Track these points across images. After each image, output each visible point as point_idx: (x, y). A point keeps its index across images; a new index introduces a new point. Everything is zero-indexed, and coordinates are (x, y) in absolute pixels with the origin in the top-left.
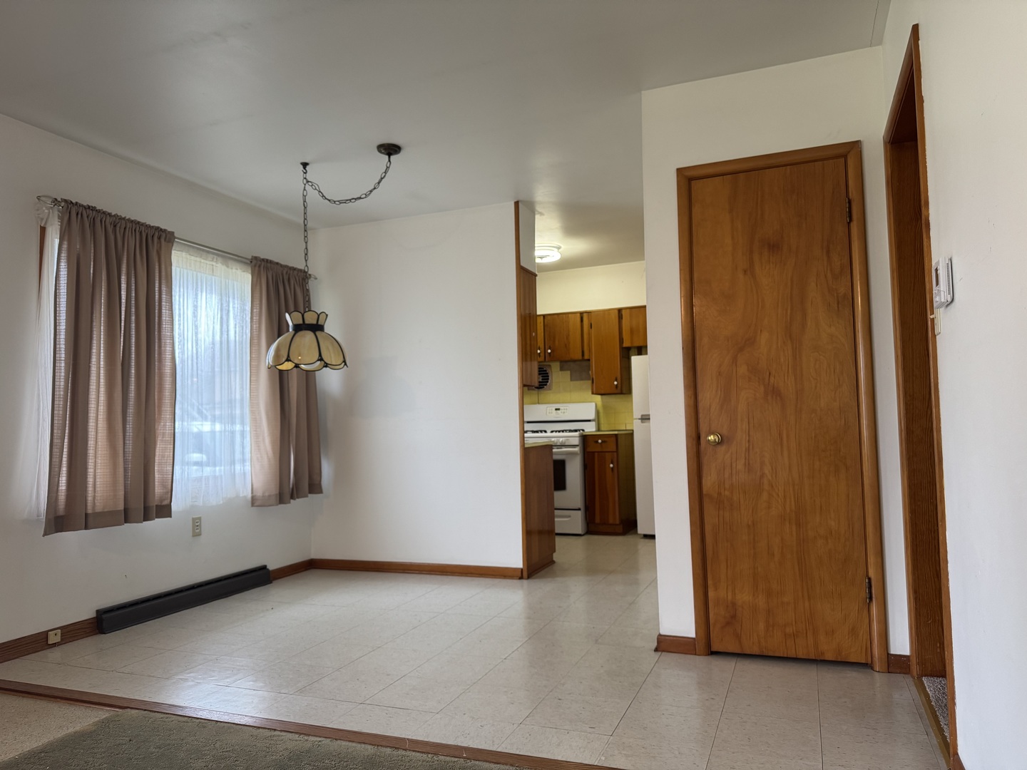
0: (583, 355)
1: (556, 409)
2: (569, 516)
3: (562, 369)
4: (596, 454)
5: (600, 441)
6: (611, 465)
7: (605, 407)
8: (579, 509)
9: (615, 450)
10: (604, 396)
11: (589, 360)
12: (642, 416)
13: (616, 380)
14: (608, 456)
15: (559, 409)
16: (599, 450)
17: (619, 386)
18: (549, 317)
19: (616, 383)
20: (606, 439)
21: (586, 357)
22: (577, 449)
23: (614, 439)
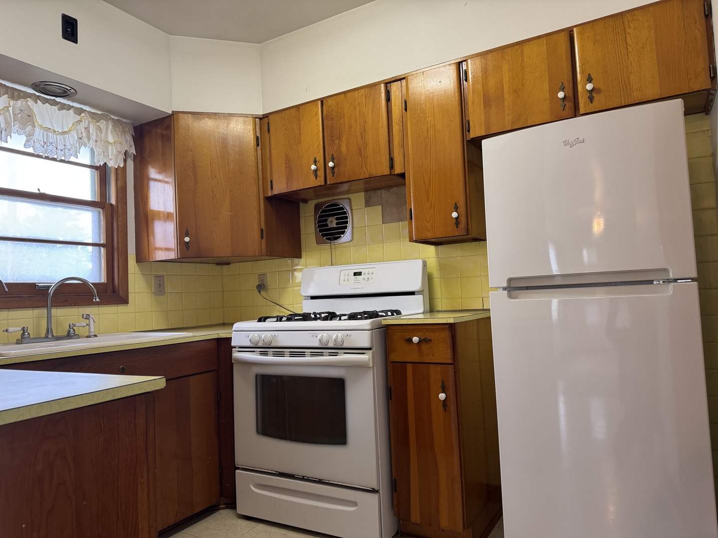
0: (392, 167)
1: (355, 274)
2: (354, 504)
3: (368, 203)
4: (409, 367)
5: (415, 339)
6: (442, 396)
7: (443, 267)
8: (374, 491)
9: (450, 361)
10: (440, 247)
11: (403, 175)
12: (510, 280)
13: (456, 209)
14: (435, 374)
15: (359, 274)
16: (416, 359)
17: (463, 220)
18: (330, 101)
19: (455, 215)
20: (428, 335)
21: (398, 170)
22: (366, 357)
23: (446, 335)
